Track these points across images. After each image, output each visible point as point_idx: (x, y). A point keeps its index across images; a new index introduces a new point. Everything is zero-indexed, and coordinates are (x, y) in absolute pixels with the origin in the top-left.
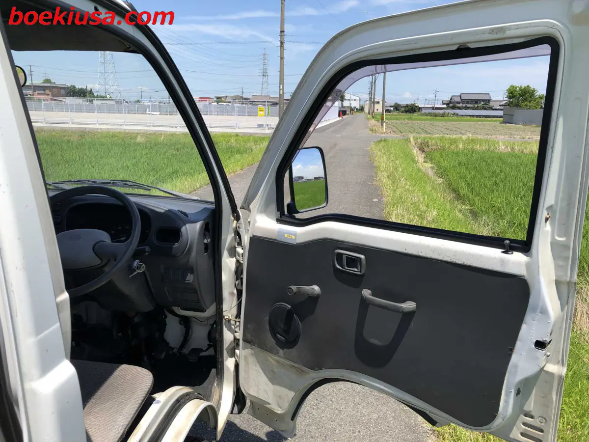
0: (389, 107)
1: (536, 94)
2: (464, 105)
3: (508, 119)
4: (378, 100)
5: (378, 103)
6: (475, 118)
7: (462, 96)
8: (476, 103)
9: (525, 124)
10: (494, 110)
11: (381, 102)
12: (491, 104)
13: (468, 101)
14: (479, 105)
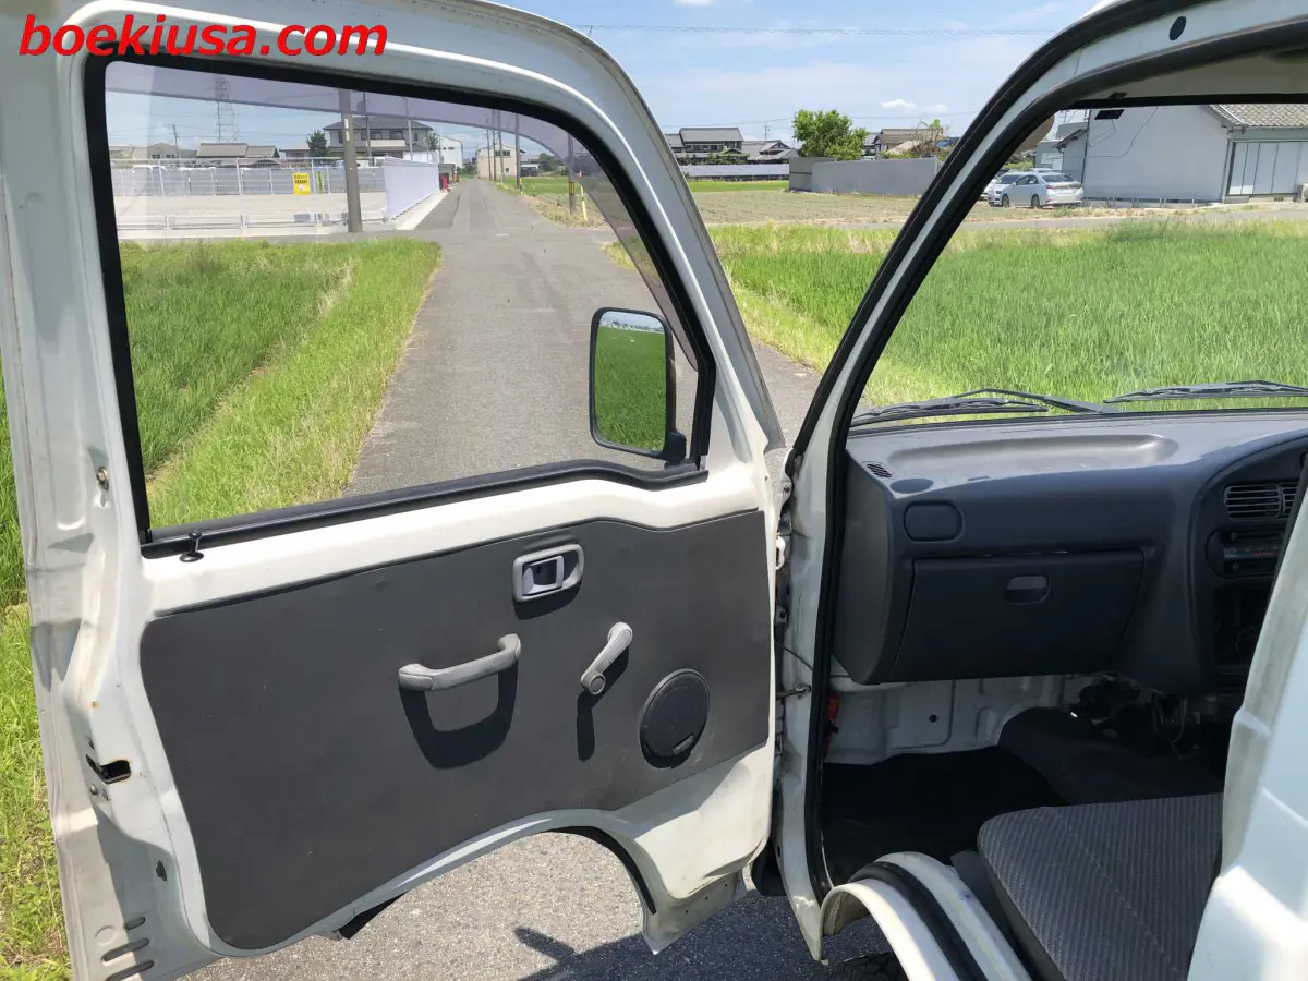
0: (527, 163)
1: (850, 128)
2: (691, 155)
3: (801, 183)
4: (507, 149)
5: (507, 154)
6: (724, 183)
7: (684, 133)
8: (714, 148)
9: (837, 191)
10: (750, 162)
11: (513, 153)
12: (745, 151)
13: (697, 146)
14: (721, 154)
